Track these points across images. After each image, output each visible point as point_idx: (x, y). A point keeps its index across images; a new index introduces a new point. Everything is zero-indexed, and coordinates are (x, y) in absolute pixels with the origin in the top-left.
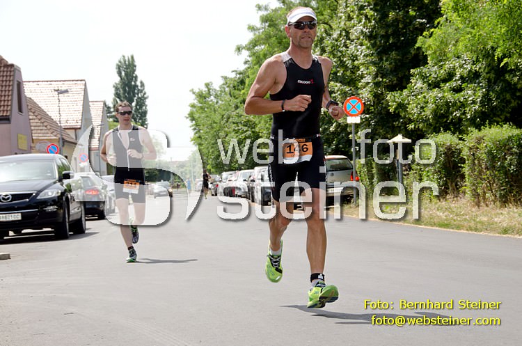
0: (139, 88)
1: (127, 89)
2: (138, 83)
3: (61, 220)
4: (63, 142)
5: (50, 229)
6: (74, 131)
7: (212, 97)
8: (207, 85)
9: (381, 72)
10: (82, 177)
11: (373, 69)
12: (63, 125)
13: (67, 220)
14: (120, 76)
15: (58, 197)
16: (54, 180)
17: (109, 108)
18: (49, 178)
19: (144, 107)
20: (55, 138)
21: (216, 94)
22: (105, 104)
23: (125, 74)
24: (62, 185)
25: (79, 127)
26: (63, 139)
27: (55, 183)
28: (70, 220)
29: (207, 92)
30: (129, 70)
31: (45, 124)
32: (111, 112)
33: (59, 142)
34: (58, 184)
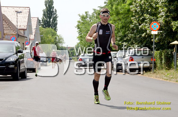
0: (54, 12)
1: (49, 12)
2: (54, 10)
3: (16, 72)
4: (18, 36)
5: (10, 76)
6: (23, 30)
7: (88, 18)
8: (86, 13)
9: (169, 11)
10: (26, 52)
11: (165, 9)
12: (18, 27)
13: (19, 72)
14: (46, 6)
15: (15, 61)
16: (14, 53)
17: (40, 21)
18: (11, 52)
19: (56, 21)
20: (14, 33)
21: (90, 17)
22: (38, 19)
23: (48, 5)
24: (17, 56)
25: (25, 29)
26: (18, 34)
27: (14, 54)
28: (20, 72)
29: (86, 16)
30: (50, 4)
31: (10, 27)
32: (41, 23)
33: (16, 35)
34: (15, 55)
